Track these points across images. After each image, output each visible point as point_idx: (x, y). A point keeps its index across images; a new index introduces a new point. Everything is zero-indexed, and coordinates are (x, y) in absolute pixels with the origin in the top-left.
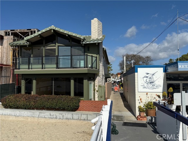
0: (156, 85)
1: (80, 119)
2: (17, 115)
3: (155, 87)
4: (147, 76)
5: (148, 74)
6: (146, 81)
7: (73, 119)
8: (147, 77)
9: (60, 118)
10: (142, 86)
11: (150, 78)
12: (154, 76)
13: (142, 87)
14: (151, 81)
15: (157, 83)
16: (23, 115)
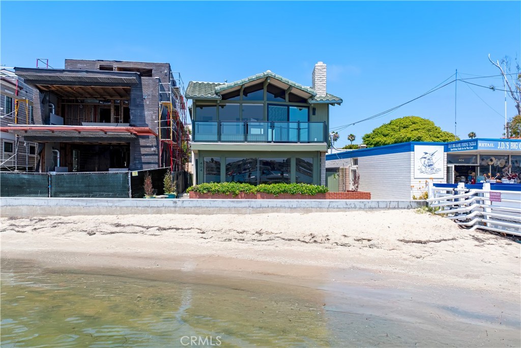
0: (435, 169)
1: (388, 207)
2: (293, 207)
3: (434, 171)
4: (426, 156)
5: (426, 153)
6: (424, 164)
7: (379, 207)
8: (425, 158)
9: (361, 208)
10: (419, 169)
11: (429, 159)
12: (433, 157)
13: (419, 171)
14: (429, 164)
15: (436, 166)
16: (304, 206)
